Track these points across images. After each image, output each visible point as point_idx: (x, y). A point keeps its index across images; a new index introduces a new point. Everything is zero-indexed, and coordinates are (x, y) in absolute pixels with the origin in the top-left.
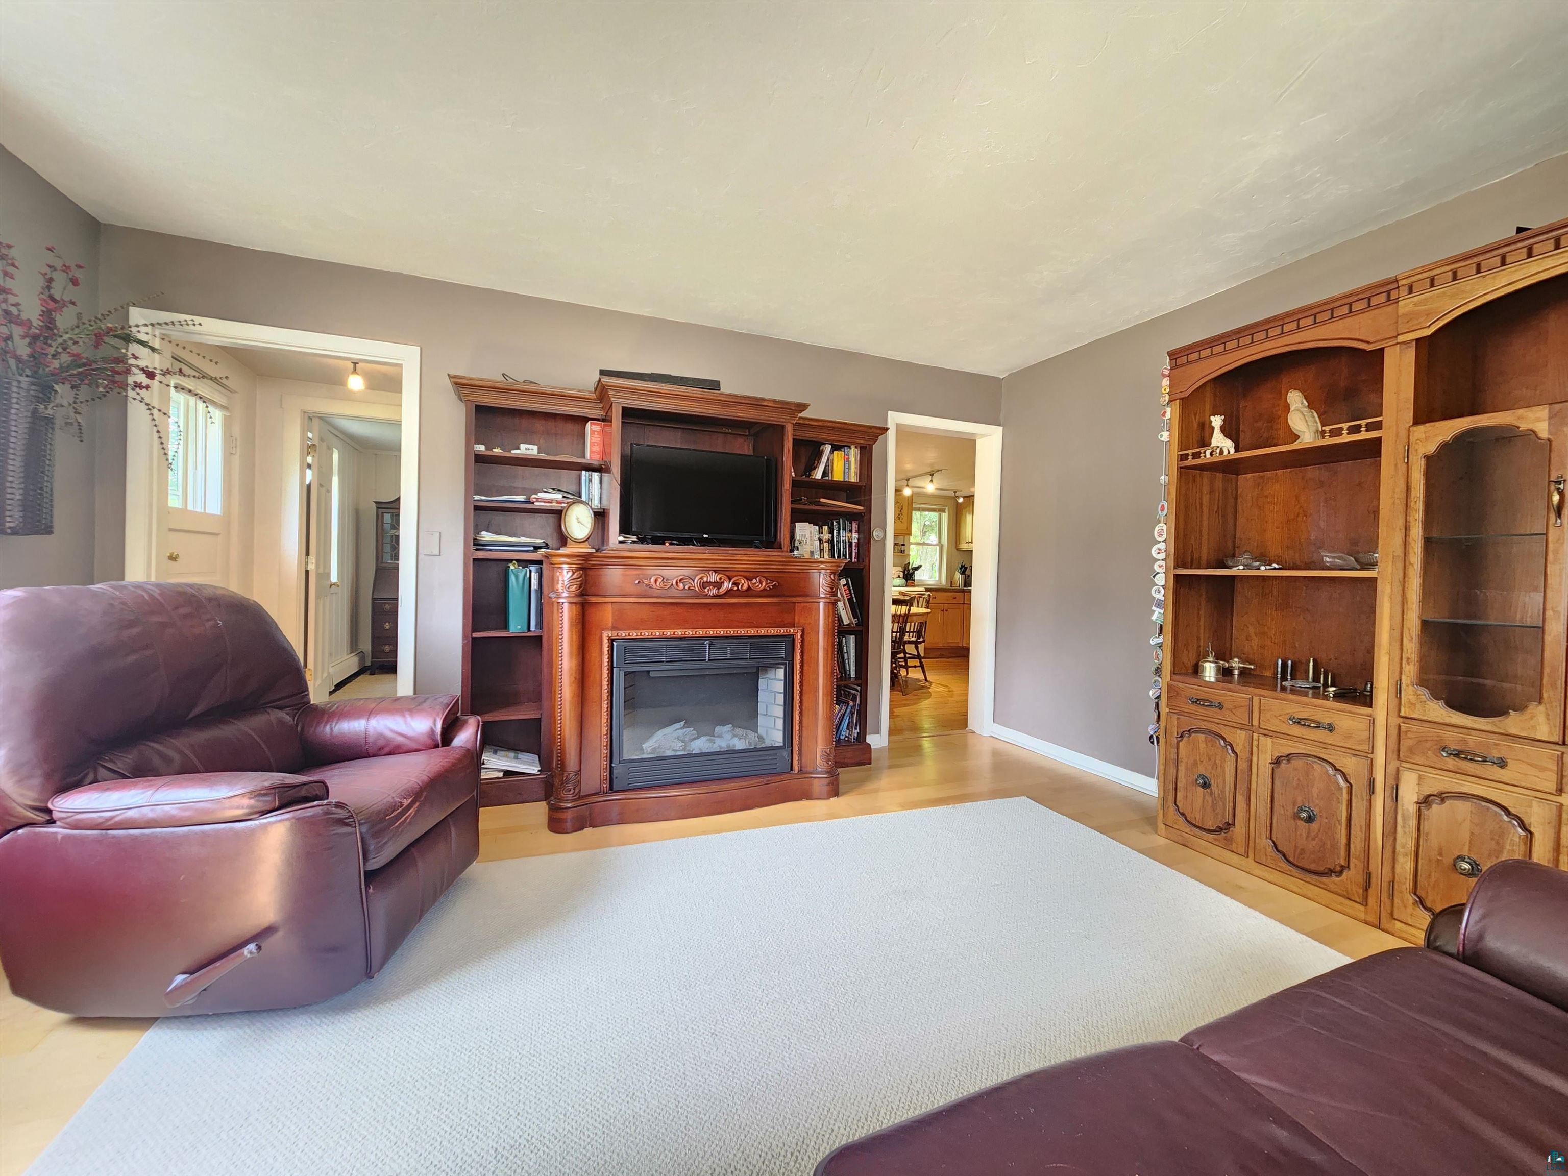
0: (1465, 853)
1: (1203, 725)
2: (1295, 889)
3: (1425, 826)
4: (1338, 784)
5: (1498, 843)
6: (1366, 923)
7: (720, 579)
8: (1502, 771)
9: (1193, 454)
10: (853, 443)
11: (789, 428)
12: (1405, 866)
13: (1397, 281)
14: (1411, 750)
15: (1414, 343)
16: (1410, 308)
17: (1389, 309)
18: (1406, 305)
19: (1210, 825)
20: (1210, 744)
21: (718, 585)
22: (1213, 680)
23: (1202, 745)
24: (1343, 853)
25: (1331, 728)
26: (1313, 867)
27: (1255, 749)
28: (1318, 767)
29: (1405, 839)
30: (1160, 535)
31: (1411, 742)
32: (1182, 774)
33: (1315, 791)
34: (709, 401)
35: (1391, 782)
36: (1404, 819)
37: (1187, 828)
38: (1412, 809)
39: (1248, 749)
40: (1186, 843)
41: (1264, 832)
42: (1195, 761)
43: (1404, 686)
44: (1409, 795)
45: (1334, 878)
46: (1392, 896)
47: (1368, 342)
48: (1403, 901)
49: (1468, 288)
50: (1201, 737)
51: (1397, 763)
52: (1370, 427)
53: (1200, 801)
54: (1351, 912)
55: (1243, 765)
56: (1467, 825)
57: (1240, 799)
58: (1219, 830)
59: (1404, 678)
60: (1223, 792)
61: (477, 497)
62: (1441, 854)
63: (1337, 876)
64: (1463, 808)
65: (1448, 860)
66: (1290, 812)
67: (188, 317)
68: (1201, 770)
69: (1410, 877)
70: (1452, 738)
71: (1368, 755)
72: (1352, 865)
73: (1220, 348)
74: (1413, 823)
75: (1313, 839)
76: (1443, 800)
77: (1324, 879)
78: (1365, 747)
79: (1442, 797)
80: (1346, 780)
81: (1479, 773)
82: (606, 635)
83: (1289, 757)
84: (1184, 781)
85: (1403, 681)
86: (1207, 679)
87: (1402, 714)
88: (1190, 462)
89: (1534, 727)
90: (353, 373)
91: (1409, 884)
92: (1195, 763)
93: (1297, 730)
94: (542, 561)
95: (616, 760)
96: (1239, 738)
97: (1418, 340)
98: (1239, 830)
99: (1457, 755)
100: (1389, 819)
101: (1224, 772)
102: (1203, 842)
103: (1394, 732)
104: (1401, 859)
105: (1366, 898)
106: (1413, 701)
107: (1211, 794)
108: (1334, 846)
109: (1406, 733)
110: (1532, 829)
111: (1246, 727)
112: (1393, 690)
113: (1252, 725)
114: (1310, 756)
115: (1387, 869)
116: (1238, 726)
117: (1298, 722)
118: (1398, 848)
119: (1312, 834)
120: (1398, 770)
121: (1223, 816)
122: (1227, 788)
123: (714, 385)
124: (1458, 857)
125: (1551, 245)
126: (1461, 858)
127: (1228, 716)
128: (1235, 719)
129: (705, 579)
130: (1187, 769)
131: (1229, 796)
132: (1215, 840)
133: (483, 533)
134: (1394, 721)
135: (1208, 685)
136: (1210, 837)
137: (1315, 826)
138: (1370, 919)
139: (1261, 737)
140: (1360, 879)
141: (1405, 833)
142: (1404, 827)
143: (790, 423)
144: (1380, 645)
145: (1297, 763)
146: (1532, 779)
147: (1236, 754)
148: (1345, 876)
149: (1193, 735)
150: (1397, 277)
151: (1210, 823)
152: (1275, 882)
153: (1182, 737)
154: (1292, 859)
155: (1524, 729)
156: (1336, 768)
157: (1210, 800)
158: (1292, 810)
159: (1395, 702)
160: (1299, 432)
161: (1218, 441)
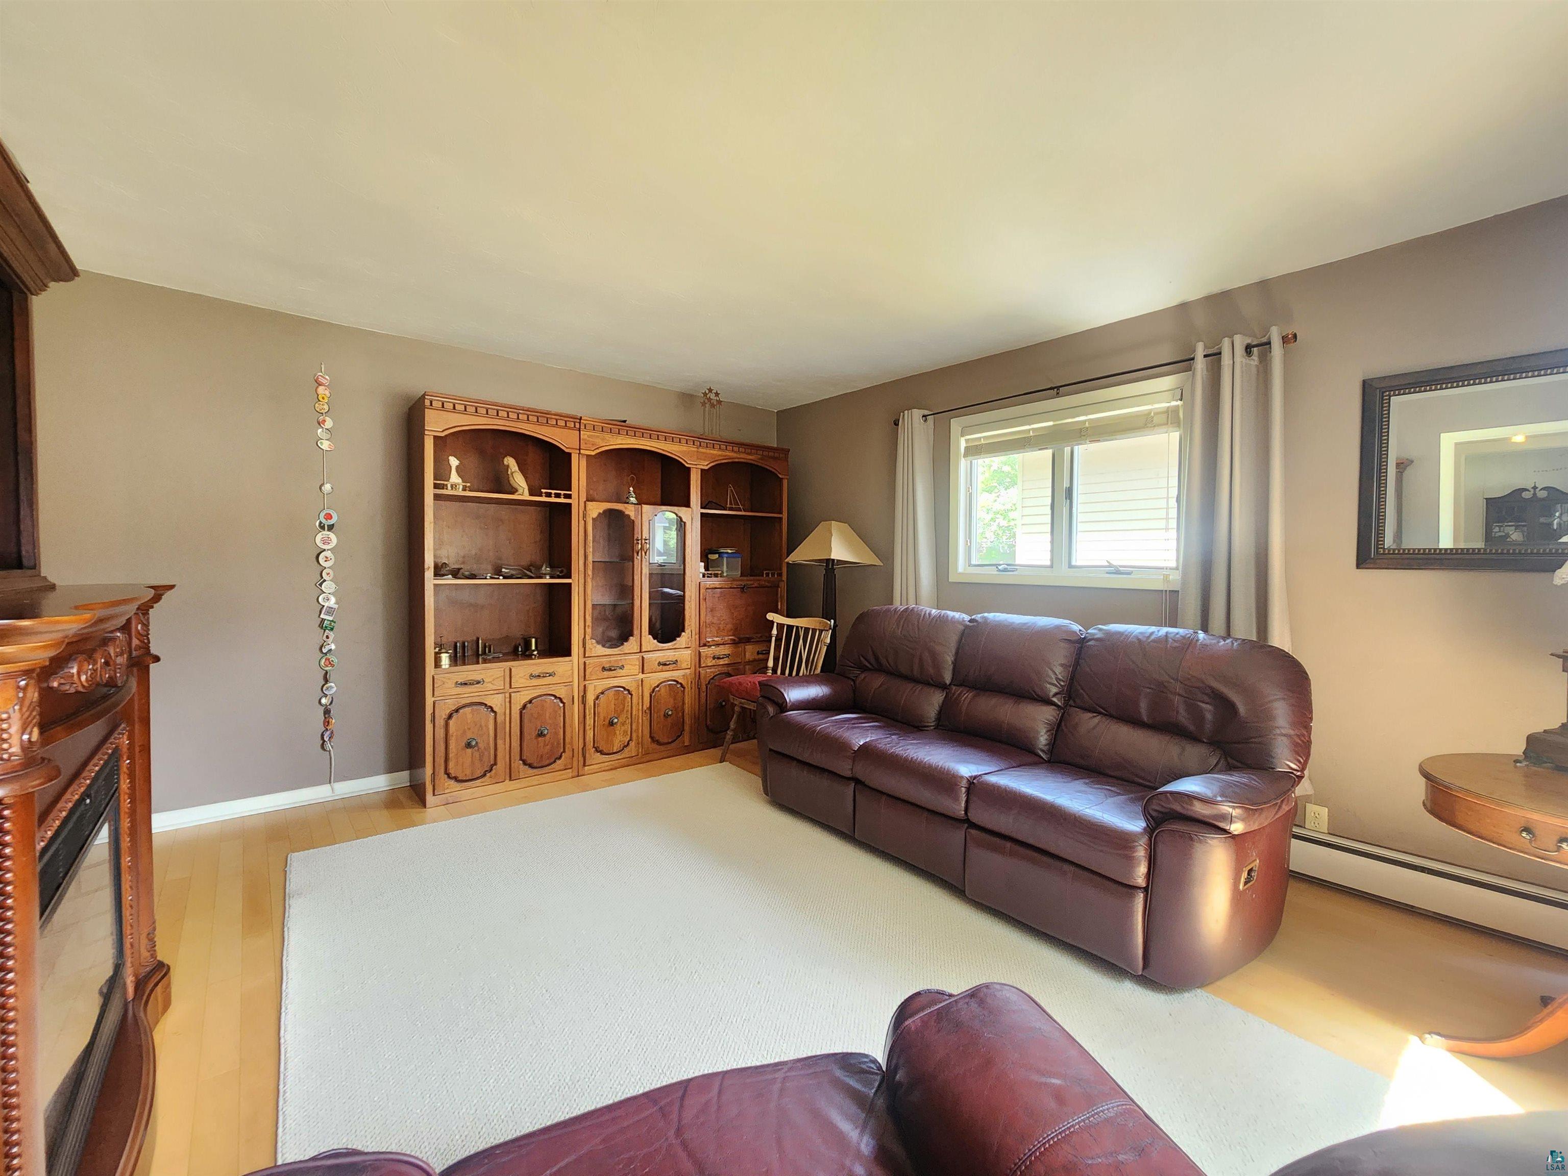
0: (613, 715)
3: (598, 711)
4: (559, 706)
5: (623, 704)
6: (570, 779)
8: (622, 671)
12: (589, 734)
13: (581, 420)
14: (590, 674)
15: (586, 458)
16: (586, 437)
17: (574, 432)
18: (584, 434)
24: (562, 745)
25: (553, 675)
26: (547, 762)
27: (507, 704)
28: (547, 700)
29: (589, 721)
31: (590, 670)
32: (452, 746)
33: (546, 715)
35: (581, 694)
36: (588, 712)
37: (458, 786)
38: (592, 704)
39: (504, 706)
40: (457, 799)
41: (517, 756)
43: (586, 640)
44: (590, 698)
45: (558, 762)
46: (584, 756)
47: (565, 447)
48: (589, 754)
50: (468, 710)
51: (584, 683)
53: (469, 760)
54: (564, 777)
55: (500, 718)
56: (613, 701)
58: (485, 774)
59: (587, 636)
60: (488, 745)
62: (603, 721)
63: (559, 760)
64: (611, 693)
65: (607, 722)
66: (532, 736)
68: (469, 735)
69: (592, 739)
70: (605, 662)
71: (570, 684)
72: (566, 749)
74: (592, 711)
75: (547, 745)
76: (603, 694)
77: (552, 767)
78: (570, 680)
79: (603, 692)
80: (561, 702)
81: (615, 675)
83: (531, 701)
84: (454, 750)
85: (586, 638)
86: (445, 667)
87: (586, 656)
89: (633, 647)
91: (591, 744)
92: (464, 732)
93: (536, 682)
96: (496, 701)
97: (587, 454)
98: (499, 766)
99: (608, 669)
100: (582, 715)
101: (487, 730)
102: (474, 789)
103: (582, 667)
104: (587, 733)
105: (571, 764)
106: (591, 647)
107: (478, 749)
108: (558, 744)
109: (587, 665)
110: (632, 693)
111: (501, 691)
112: (581, 645)
113: (505, 688)
114: (540, 696)
115: (581, 742)
116: (495, 692)
117: (535, 676)
118: (586, 727)
119: (547, 742)
120: (585, 687)
121: (488, 761)
122: (490, 741)
124: (611, 718)
127: (488, 686)
128: (493, 688)
130: (456, 739)
131: (491, 745)
132: (482, 782)
134: (582, 661)
136: (478, 782)
137: (547, 737)
138: (573, 775)
139: (512, 694)
140: (569, 755)
141: (589, 718)
142: (589, 715)
144: (574, 621)
145: (535, 703)
146: (632, 671)
147: (495, 712)
148: (563, 757)
149: (461, 711)
150: (581, 417)
151: (479, 772)
152: (524, 786)
153: (450, 716)
154: (535, 765)
155: (629, 649)
156: (556, 697)
157: (477, 755)
158: (535, 733)
159: (582, 650)
160: (518, 488)
161: (455, 478)
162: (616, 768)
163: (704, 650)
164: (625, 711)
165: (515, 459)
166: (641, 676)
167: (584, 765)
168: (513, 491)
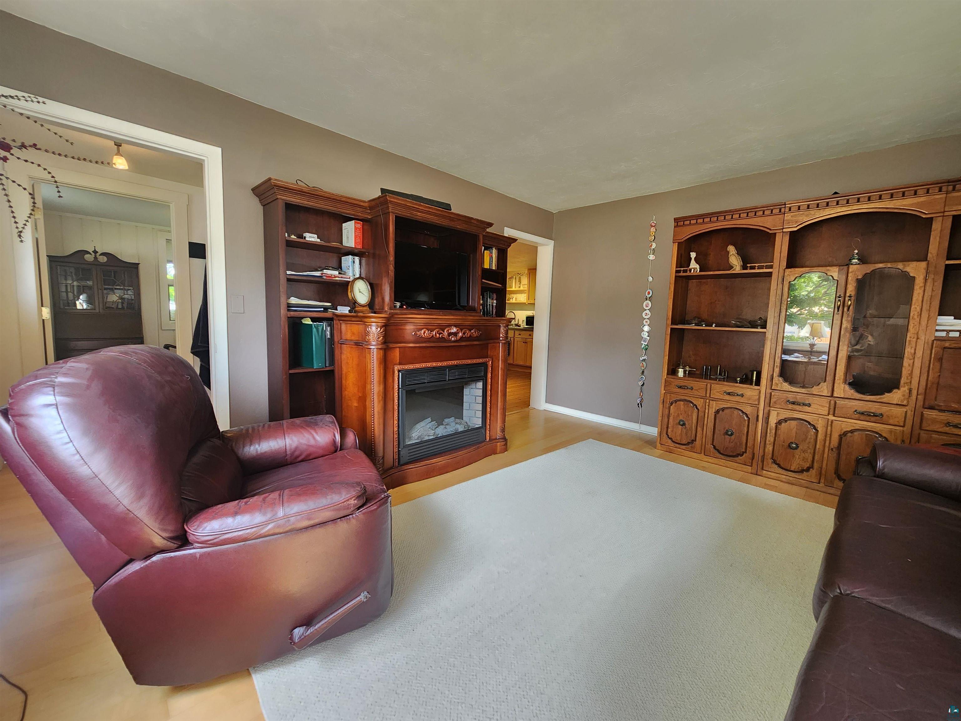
0: (793, 441)
1: (683, 398)
2: (722, 464)
3: (779, 432)
4: (744, 419)
5: (806, 436)
6: (751, 473)
7: (457, 330)
8: (809, 408)
9: (683, 270)
10: (494, 246)
11: (481, 237)
12: (769, 448)
13: (785, 205)
14: (775, 402)
15: (789, 233)
16: (789, 218)
17: (780, 216)
18: (788, 216)
19: (684, 442)
20: (686, 406)
21: (455, 334)
22: (682, 376)
23: (682, 407)
24: (744, 447)
25: (742, 395)
26: (731, 454)
27: (707, 407)
28: (736, 412)
29: (770, 438)
30: (647, 306)
31: (775, 400)
32: (671, 420)
33: (734, 422)
34: (444, 217)
35: (765, 415)
36: (770, 431)
37: (673, 444)
38: (774, 426)
39: (704, 407)
40: (672, 451)
41: (710, 442)
42: (678, 414)
43: (774, 377)
44: (773, 421)
45: (740, 457)
46: (763, 462)
47: (770, 230)
48: (767, 462)
49: (813, 213)
50: (682, 403)
51: (768, 408)
52: (767, 267)
53: (680, 432)
54: (745, 470)
55: (701, 414)
56: (795, 429)
57: (699, 429)
58: (688, 444)
59: (774, 373)
60: (692, 427)
61: (289, 272)
62: (784, 442)
63: (741, 456)
64: (794, 423)
65: (786, 444)
66: (722, 432)
67: (26, 95)
68: (681, 418)
69: (771, 452)
70: (791, 397)
71: (757, 406)
72: (748, 451)
73: (701, 221)
74: (774, 431)
75: (732, 443)
76: (786, 421)
77: (735, 459)
78: (757, 403)
79: (786, 420)
80: (747, 417)
81: (800, 410)
82: (396, 368)
83: (723, 409)
84: (672, 423)
85: (774, 375)
86: (680, 376)
87: (773, 388)
88: (682, 274)
89: (822, 391)
90: (116, 155)
91: (770, 456)
92: (678, 415)
93: (727, 397)
94: (333, 318)
95: (401, 446)
96: (699, 403)
97: (790, 232)
98: (698, 443)
99: (793, 403)
100: (764, 431)
101: (692, 418)
102: (681, 450)
103: (768, 396)
104: (768, 446)
105: (752, 464)
106: (777, 383)
107: (686, 428)
108: (741, 444)
109: (774, 396)
110: (818, 429)
111: (703, 397)
112: (769, 379)
113: (706, 396)
114: (731, 408)
115: (761, 451)
116: (700, 397)
117: (729, 394)
118: (767, 442)
119: (732, 440)
120: (769, 411)
121: (691, 437)
122: (693, 425)
123: (447, 207)
124: (791, 443)
125: (845, 202)
126: (792, 443)
127: (696, 393)
128: (699, 394)
129: (450, 331)
130: (674, 418)
131: (694, 428)
132: (686, 448)
133: (292, 298)
134: (769, 391)
135: (680, 378)
136: (684, 447)
137: (733, 437)
138: (753, 471)
139: (711, 401)
140: (751, 456)
141: (770, 436)
142: (770, 433)
143: (482, 234)
144: (765, 360)
145: (726, 411)
146: (820, 410)
147: (698, 409)
148: (744, 456)
149: (678, 402)
150: (785, 203)
151: (684, 441)
152: (713, 462)
153: (672, 404)
154: (722, 452)
155: (818, 392)
156: (743, 412)
157: (685, 431)
158: (723, 431)
159: (769, 383)
160: (734, 266)
161: (694, 265)
162: (792, 484)
163: (927, 412)
164: (807, 441)
165: (734, 246)
166: (831, 417)
167: (762, 469)
168: (731, 267)
